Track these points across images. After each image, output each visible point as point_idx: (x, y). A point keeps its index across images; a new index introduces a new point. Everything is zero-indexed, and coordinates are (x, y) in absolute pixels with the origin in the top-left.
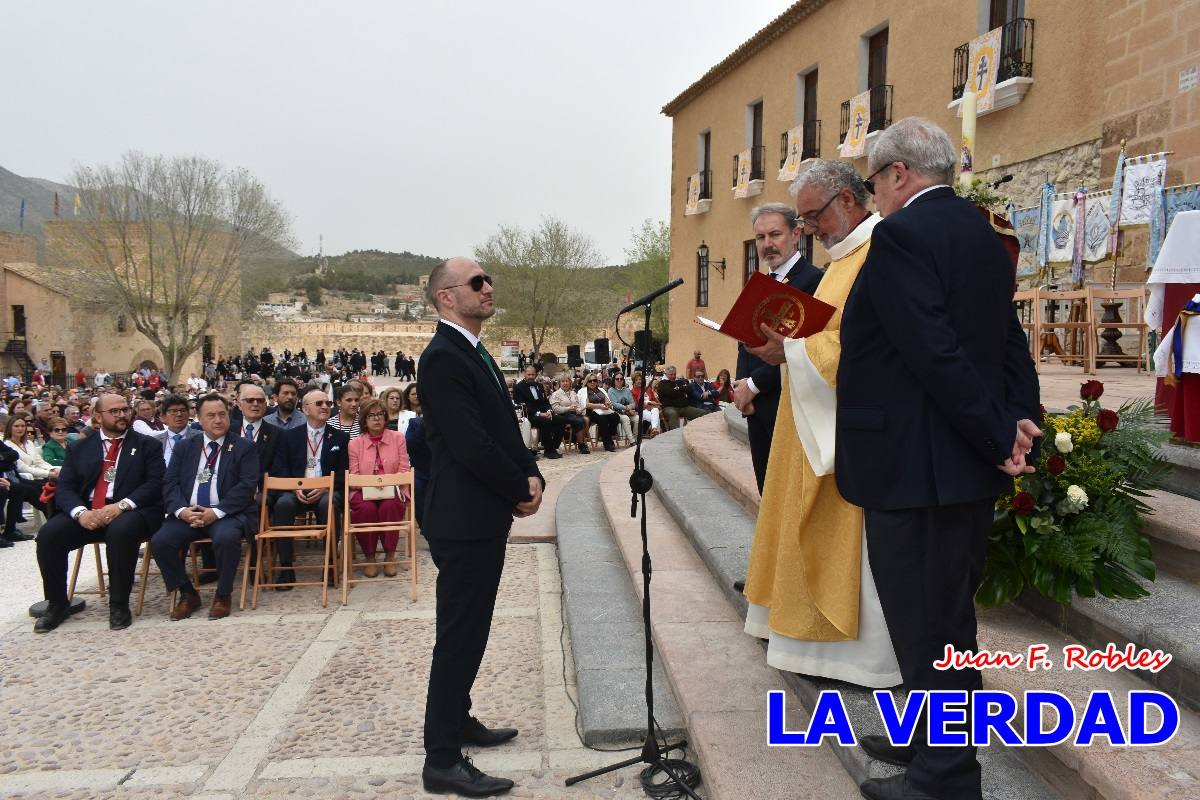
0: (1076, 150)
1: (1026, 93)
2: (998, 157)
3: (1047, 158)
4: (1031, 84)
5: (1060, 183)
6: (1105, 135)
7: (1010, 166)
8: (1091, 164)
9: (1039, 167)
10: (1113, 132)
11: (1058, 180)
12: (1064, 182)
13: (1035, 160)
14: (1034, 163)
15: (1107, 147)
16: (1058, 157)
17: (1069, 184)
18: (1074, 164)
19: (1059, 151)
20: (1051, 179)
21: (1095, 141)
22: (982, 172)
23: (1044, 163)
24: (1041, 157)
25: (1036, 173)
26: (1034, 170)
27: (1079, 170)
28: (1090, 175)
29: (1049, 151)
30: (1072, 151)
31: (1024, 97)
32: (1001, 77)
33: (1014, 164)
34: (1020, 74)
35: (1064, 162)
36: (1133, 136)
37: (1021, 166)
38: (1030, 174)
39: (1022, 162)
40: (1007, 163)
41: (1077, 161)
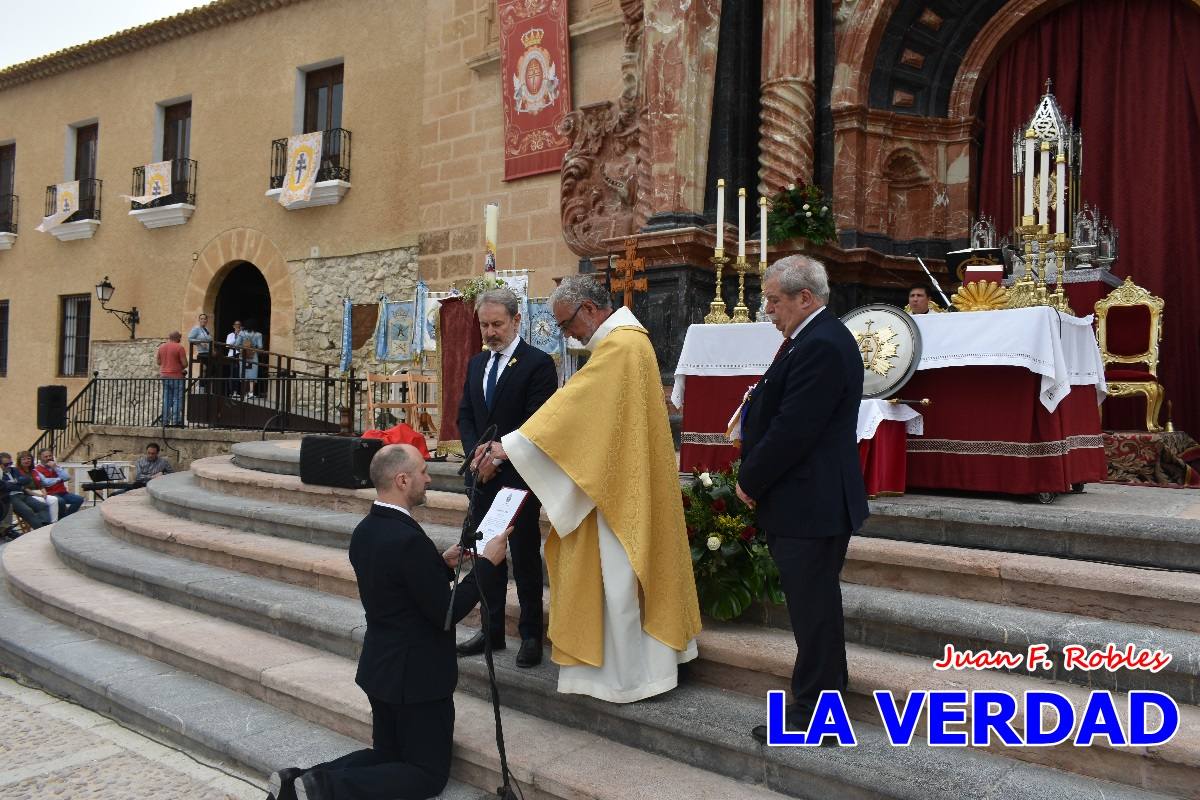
0: (392, 254)
1: (345, 195)
2: (317, 248)
3: (366, 256)
4: (349, 188)
5: (378, 280)
6: (420, 244)
7: (328, 258)
8: (407, 267)
9: (358, 263)
10: (428, 243)
11: (377, 276)
12: (382, 279)
13: (353, 256)
14: (353, 259)
15: (424, 255)
16: (375, 256)
17: (386, 282)
18: (390, 265)
19: (377, 252)
20: (369, 276)
21: (410, 248)
22: (300, 261)
23: (363, 261)
24: (359, 254)
25: (355, 268)
26: (352, 265)
27: (396, 271)
28: (405, 277)
29: (367, 250)
30: (388, 253)
31: (342, 198)
32: (321, 177)
33: (333, 257)
34: (340, 178)
35: (382, 261)
36: (446, 249)
37: (340, 260)
38: (349, 268)
39: (341, 257)
40: (326, 256)
41: (393, 264)
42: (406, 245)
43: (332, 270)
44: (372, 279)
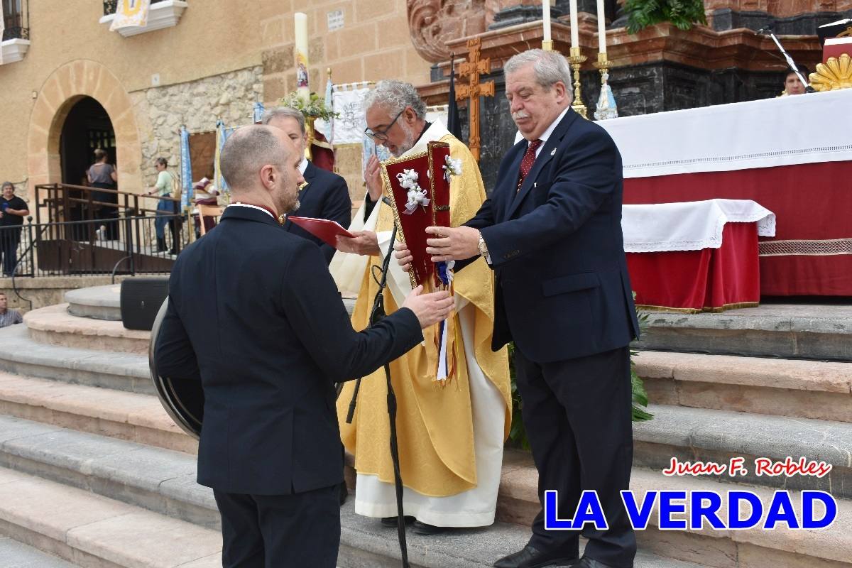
0: (236, 75)
1: (181, 16)
2: (157, 76)
3: (208, 80)
5: (223, 105)
6: (265, 63)
7: (171, 86)
8: (252, 89)
9: (201, 88)
10: (272, 61)
11: (222, 101)
12: (228, 104)
13: (196, 81)
14: (195, 85)
15: (269, 74)
16: (218, 79)
17: (231, 106)
18: (235, 88)
19: (220, 75)
20: (213, 101)
21: (253, 67)
22: (141, 90)
23: (206, 86)
24: (202, 79)
25: (198, 95)
26: (195, 91)
27: (241, 94)
28: (251, 99)
29: (210, 74)
30: (231, 75)
31: (180, 19)
33: (175, 85)
35: (226, 85)
36: (291, 66)
37: (182, 87)
38: (193, 95)
39: (183, 83)
40: (168, 83)
41: (238, 86)
42: (249, 65)
43: (175, 98)
44: (217, 105)
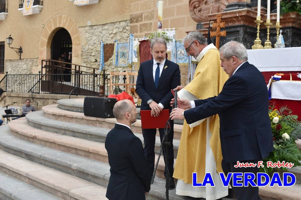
0: (120, 23)
2: (90, 22)
3: (109, 24)
5: (114, 34)
6: (131, 19)
7: (94, 26)
8: (125, 28)
9: (106, 27)
10: (134, 18)
11: (113, 33)
12: (116, 34)
13: (104, 24)
14: (104, 26)
15: (132, 23)
16: (113, 24)
17: (117, 35)
18: (119, 28)
19: (113, 23)
20: (110, 32)
21: (127, 20)
22: (83, 27)
23: (108, 26)
24: (107, 24)
25: (105, 29)
26: (104, 28)
27: (121, 30)
28: (125, 32)
29: (110, 22)
30: (118, 23)
33: (96, 25)
35: (115, 26)
36: (142, 21)
37: (99, 26)
38: (103, 30)
39: (99, 25)
40: (94, 25)
41: (120, 27)
42: (125, 19)
43: (96, 30)
44: (111, 34)
